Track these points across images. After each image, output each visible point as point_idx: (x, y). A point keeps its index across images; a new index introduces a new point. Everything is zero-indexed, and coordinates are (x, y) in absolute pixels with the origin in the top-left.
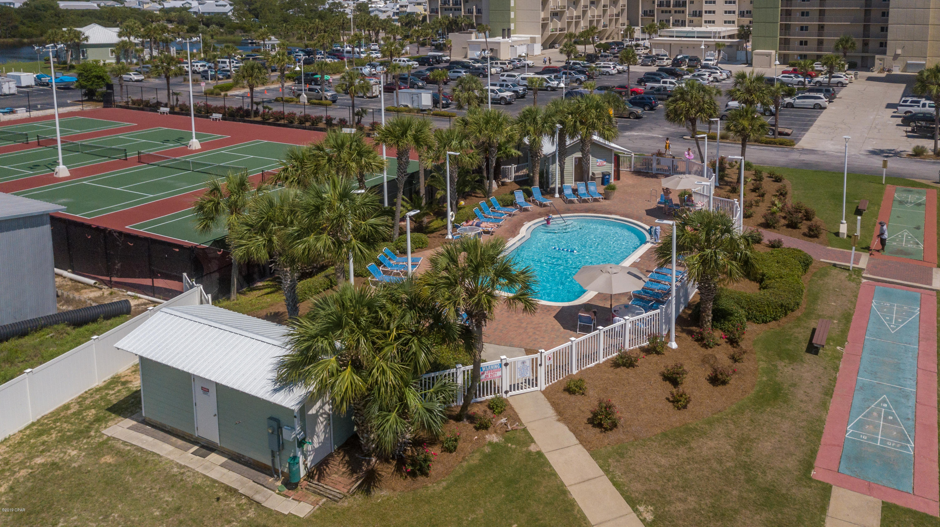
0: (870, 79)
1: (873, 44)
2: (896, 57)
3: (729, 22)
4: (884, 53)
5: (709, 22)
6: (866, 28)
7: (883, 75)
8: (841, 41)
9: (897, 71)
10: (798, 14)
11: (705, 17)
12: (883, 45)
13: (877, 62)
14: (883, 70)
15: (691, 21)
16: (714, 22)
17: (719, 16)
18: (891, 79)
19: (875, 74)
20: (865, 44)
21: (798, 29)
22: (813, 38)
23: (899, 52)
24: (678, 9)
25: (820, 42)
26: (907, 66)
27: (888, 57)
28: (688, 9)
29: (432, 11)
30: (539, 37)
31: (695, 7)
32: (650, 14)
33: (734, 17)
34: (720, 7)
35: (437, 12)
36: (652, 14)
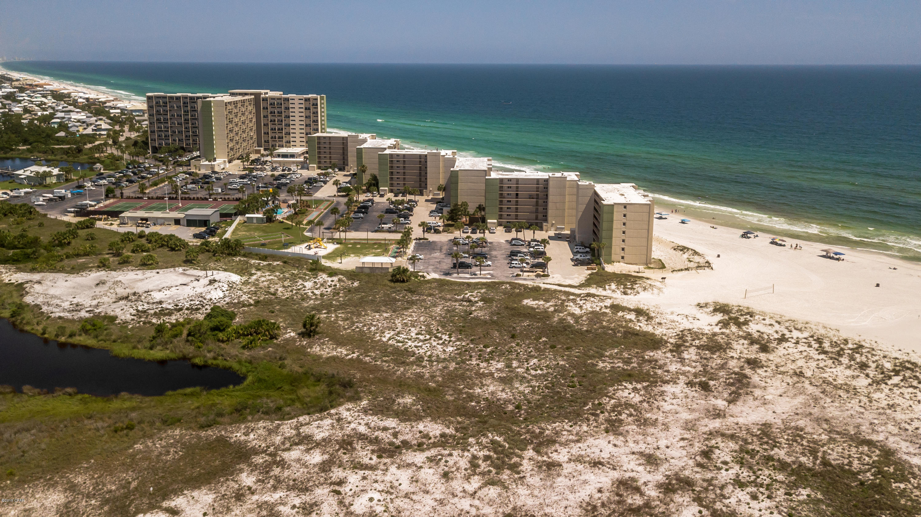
0: (344, 175)
1: (346, 163)
2: (351, 167)
3: (302, 146)
5: (294, 146)
9: (351, 172)
10: (323, 153)
11: (292, 143)
13: (346, 169)
15: (286, 145)
16: (296, 146)
17: (298, 144)
20: (344, 162)
21: (323, 157)
22: (328, 160)
24: (279, 140)
26: (354, 170)
27: (349, 167)
29: (152, 140)
30: (227, 160)
31: (287, 139)
32: (267, 142)
33: (304, 144)
34: (298, 139)
35: (155, 140)
36: (268, 142)
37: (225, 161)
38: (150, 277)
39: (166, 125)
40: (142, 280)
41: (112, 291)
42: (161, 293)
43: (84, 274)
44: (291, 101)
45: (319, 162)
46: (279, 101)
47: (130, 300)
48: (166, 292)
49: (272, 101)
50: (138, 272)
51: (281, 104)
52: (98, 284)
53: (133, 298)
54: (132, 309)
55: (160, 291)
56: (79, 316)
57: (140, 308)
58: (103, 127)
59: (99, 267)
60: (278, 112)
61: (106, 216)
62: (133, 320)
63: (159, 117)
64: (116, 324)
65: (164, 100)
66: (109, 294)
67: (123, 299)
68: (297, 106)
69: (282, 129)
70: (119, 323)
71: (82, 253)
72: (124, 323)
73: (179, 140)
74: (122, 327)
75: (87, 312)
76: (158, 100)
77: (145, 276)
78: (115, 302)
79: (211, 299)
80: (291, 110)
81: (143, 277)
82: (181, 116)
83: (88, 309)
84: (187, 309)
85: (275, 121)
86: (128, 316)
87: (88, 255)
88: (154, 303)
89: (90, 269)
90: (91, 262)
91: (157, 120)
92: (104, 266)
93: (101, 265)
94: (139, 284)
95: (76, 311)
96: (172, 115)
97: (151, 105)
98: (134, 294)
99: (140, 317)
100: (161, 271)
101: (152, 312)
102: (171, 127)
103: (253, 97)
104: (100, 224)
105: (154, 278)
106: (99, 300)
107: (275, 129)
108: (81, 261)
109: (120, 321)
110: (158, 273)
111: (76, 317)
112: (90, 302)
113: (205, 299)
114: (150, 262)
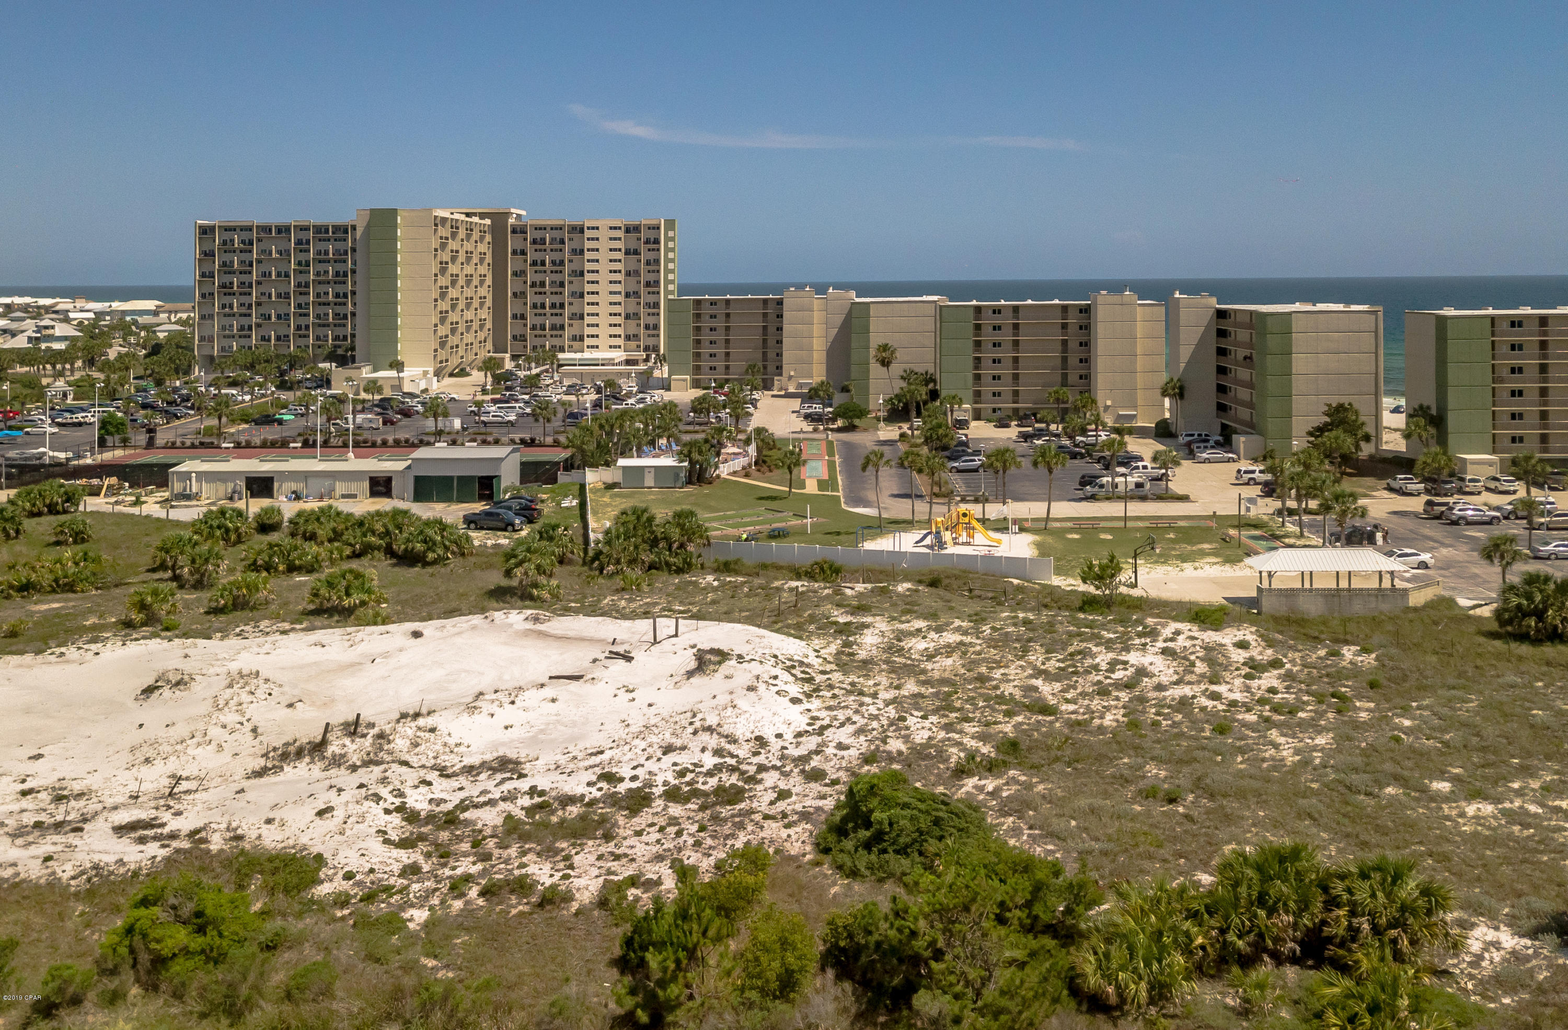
0: (773, 396)
1: (771, 368)
2: (790, 378)
3: (615, 347)
4: (781, 374)
5: (592, 347)
6: (764, 354)
7: (783, 393)
8: (750, 366)
9: (792, 390)
10: (708, 343)
11: (588, 341)
12: (779, 368)
13: (776, 383)
14: (780, 390)
15: (570, 347)
16: (597, 347)
17: (604, 341)
18: (789, 396)
19: (775, 393)
20: (765, 367)
21: (707, 356)
22: (720, 364)
23: (792, 373)
24: (554, 333)
25: (727, 367)
26: (800, 386)
27: (784, 378)
28: (567, 333)
29: (202, 339)
30: (431, 370)
31: (575, 331)
32: (520, 338)
33: (620, 341)
34: (604, 331)
35: (211, 339)
36: (523, 338)
37: (425, 373)
38: (386, 655)
39: (244, 299)
40: (353, 667)
41: (230, 718)
42: (480, 719)
43: (71, 652)
44: (588, 234)
45: (697, 369)
46: (557, 234)
47: (338, 761)
48: (507, 714)
49: (538, 235)
50: (319, 635)
51: (562, 242)
52: (149, 691)
53: (355, 749)
54: (376, 810)
55: (472, 709)
56: (83, 858)
57: (418, 800)
58: (58, 332)
59: (129, 625)
60: (553, 263)
61: (114, 480)
62: (411, 870)
63: (227, 279)
64: (321, 906)
65: (245, 235)
66: (215, 732)
67: (299, 754)
68: (604, 245)
69: (562, 306)
70: (342, 900)
71: (47, 580)
72: (369, 898)
73: (278, 338)
74: (363, 923)
75: (121, 830)
76: (227, 236)
77: (362, 648)
78: (260, 773)
79: (761, 741)
80: (588, 255)
81: (351, 655)
82: (287, 275)
83: (123, 817)
84: (672, 795)
85: (543, 284)
86: (376, 846)
87: (70, 588)
88: (470, 770)
89: (95, 635)
90: (90, 611)
91: (223, 286)
92: (151, 619)
93: (136, 617)
94: (349, 684)
95: (58, 826)
96: (264, 275)
97: (207, 248)
98: (353, 729)
99: (445, 854)
100: (429, 628)
101: (489, 818)
102: (259, 304)
103: (488, 222)
104: (93, 504)
105: (404, 658)
106: (173, 765)
107: (543, 306)
108: (44, 607)
109: (338, 885)
110: (417, 634)
111: (65, 871)
112: (125, 776)
113: (733, 740)
114: (355, 599)
